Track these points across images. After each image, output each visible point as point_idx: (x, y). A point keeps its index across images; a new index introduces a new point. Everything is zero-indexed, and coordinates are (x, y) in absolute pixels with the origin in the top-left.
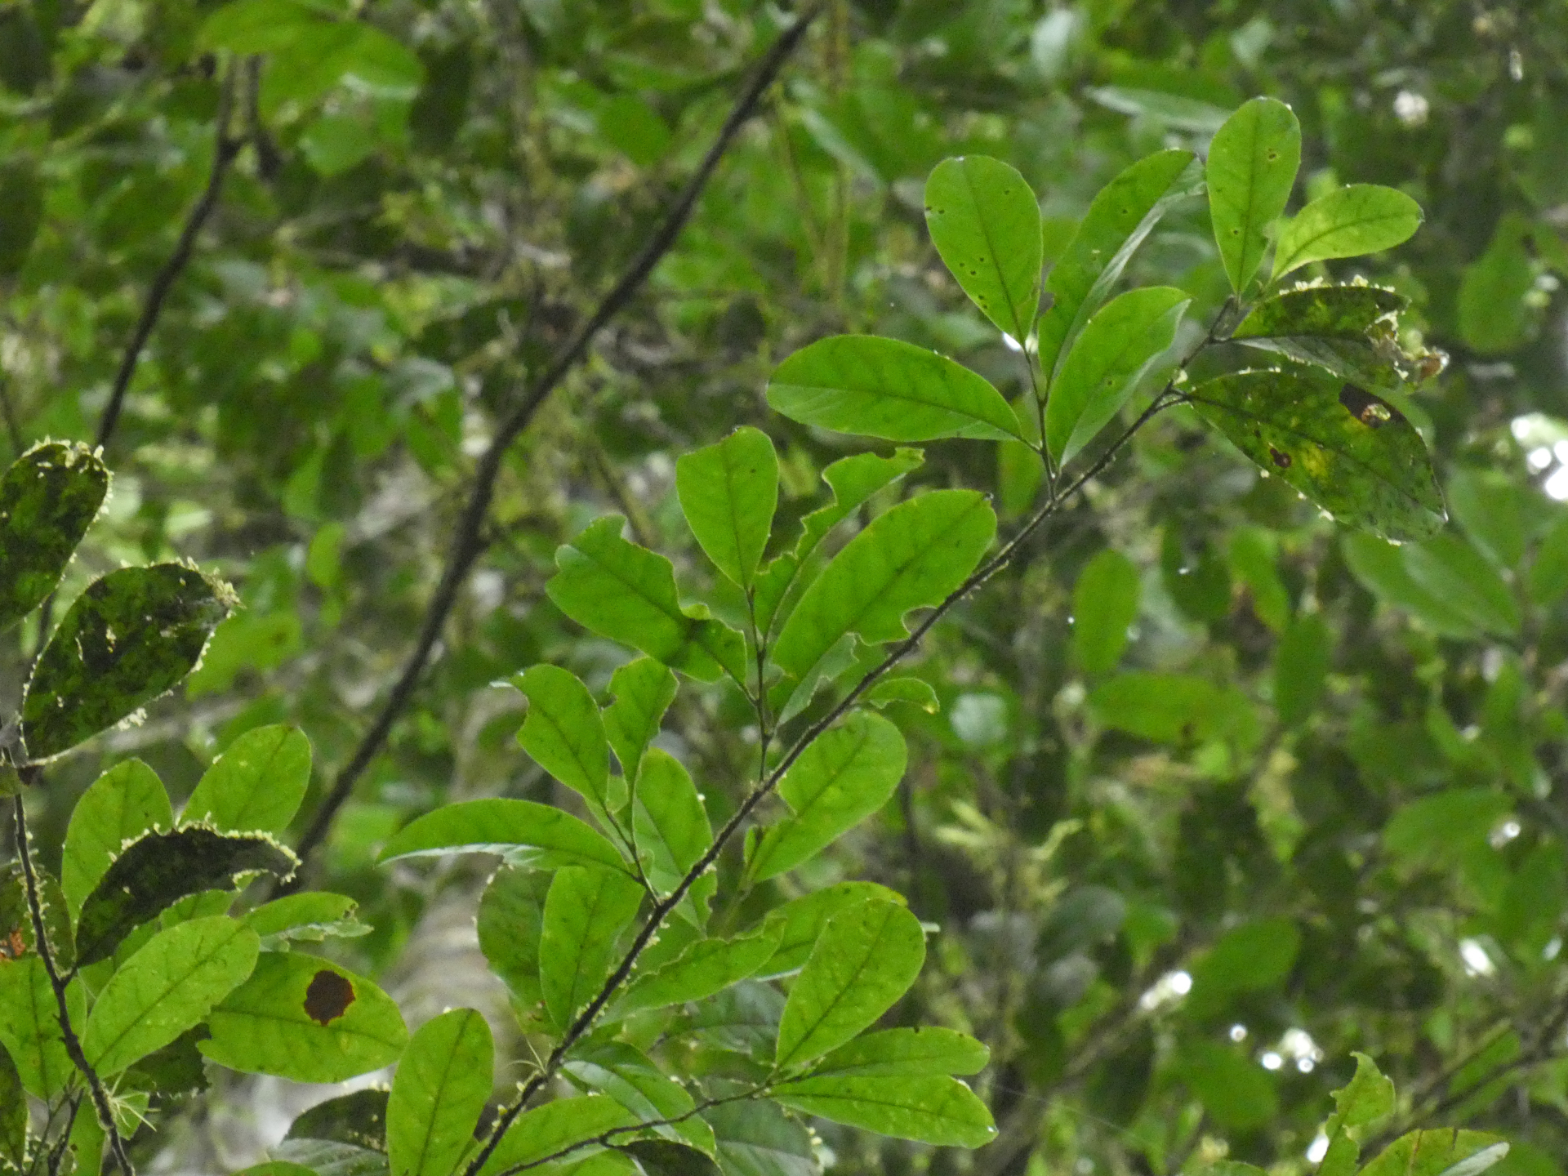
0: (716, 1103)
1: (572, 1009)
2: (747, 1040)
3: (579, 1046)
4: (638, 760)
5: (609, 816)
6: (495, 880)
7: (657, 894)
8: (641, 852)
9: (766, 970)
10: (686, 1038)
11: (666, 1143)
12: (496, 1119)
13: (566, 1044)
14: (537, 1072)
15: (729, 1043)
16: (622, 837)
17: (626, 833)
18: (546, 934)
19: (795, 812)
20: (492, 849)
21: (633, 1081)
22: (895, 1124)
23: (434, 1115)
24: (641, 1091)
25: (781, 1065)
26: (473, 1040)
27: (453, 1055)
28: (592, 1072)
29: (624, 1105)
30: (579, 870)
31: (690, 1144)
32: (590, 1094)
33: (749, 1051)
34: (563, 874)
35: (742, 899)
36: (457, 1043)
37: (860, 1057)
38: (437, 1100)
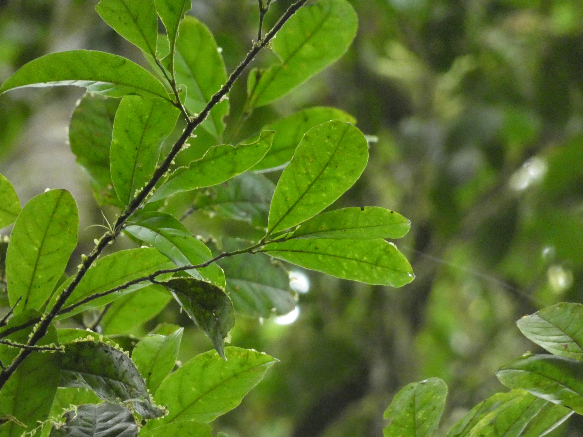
0: (227, 255)
1: (131, 191)
2: (248, 212)
3: (136, 215)
4: (177, 26)
5: (157, 62)
6: (82, 104)
7: (189, 115)
8: (178, 87)
9: (261, 165)
10: (208, 210)
11: (194, 281)
12: (80, 264)
13: (128, 214)
14: (108, 232)
15: (237, 214)
16: (166, 77)
17: (168, 74)
18: (115, 141)
19: (282, 61)
20: (79, 83)
21: (171, 239)
22: (347, 271)
23: (38, 259)
24: (176, 245)
25: (271, 231)
26: (65, 210)
27: (51, 219)
28: (144, 233)
29: (165, 255)
30: (136, 98)
31: (210, 282)
32: (142, 247)
33: (249, 220)
34: (126, 100)
35: (246, 118)
36: (54, 212)
37: (324, 226)
38: (40, 249)
